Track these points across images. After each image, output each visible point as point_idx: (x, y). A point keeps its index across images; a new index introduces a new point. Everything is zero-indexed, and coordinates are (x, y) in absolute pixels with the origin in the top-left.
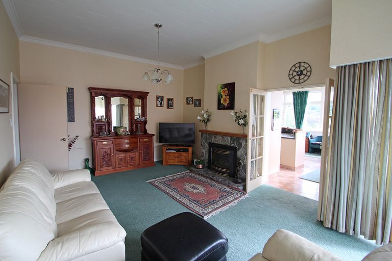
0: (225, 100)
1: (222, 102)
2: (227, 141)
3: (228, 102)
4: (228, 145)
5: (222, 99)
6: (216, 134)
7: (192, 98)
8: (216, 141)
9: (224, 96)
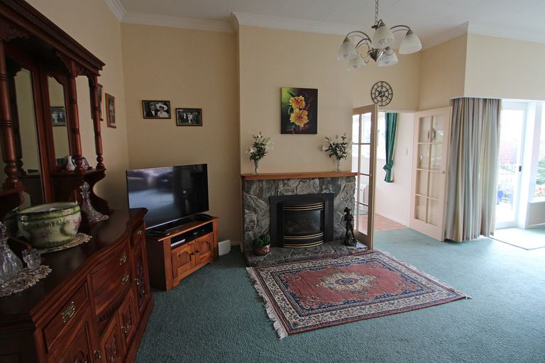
0: (300, 118)
1: (292, 120)
2: (313, 188)
3: (306, 120)
4: (315, 192)
5: (293, 115)
6: (286, 178)
7: (167, 103)
8: (287, 191)
9: (296, 111)
